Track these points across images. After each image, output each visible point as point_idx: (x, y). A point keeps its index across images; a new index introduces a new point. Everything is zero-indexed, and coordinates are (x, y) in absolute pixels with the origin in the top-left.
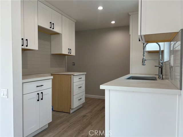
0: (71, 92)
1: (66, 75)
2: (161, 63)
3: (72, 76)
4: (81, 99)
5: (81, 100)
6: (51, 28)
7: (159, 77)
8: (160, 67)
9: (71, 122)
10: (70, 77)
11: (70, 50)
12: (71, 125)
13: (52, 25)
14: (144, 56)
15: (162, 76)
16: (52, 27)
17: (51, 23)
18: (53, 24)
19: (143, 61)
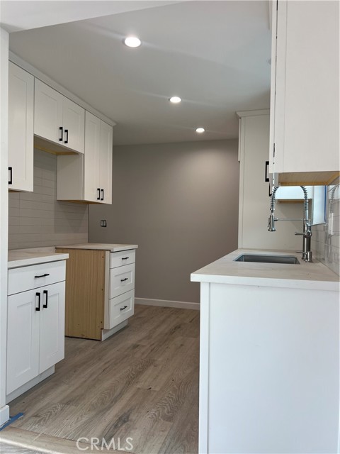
0: (103, 290)
1: (92, 251)
2: (307, 226)
3: (107, 253)
4: (125, 307)
5: (127, 311)
6: (61, 140)
7: (304, 256)
8: (305, 237)
9: (107, 361)
10: (102, 255)
11: (101, 192)
12: (107, 365)
13: (65, 134)
14: (272, 211)
15: (311, 256)
16: (64, 139)
17: (61, 128)
18: (66, 131)
19: (271, 222)
